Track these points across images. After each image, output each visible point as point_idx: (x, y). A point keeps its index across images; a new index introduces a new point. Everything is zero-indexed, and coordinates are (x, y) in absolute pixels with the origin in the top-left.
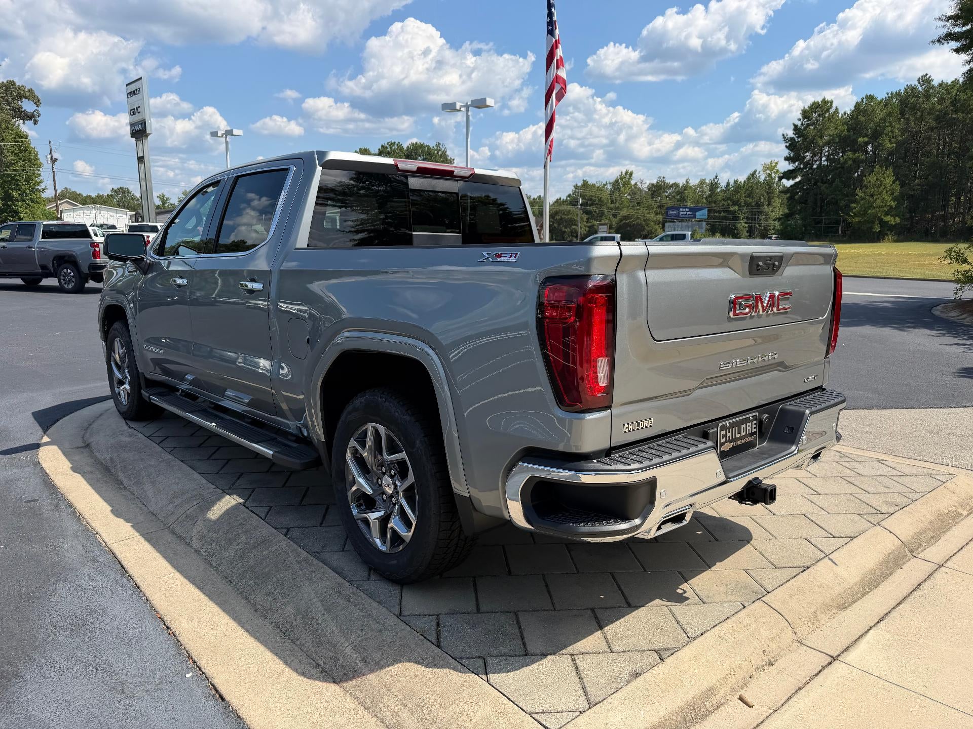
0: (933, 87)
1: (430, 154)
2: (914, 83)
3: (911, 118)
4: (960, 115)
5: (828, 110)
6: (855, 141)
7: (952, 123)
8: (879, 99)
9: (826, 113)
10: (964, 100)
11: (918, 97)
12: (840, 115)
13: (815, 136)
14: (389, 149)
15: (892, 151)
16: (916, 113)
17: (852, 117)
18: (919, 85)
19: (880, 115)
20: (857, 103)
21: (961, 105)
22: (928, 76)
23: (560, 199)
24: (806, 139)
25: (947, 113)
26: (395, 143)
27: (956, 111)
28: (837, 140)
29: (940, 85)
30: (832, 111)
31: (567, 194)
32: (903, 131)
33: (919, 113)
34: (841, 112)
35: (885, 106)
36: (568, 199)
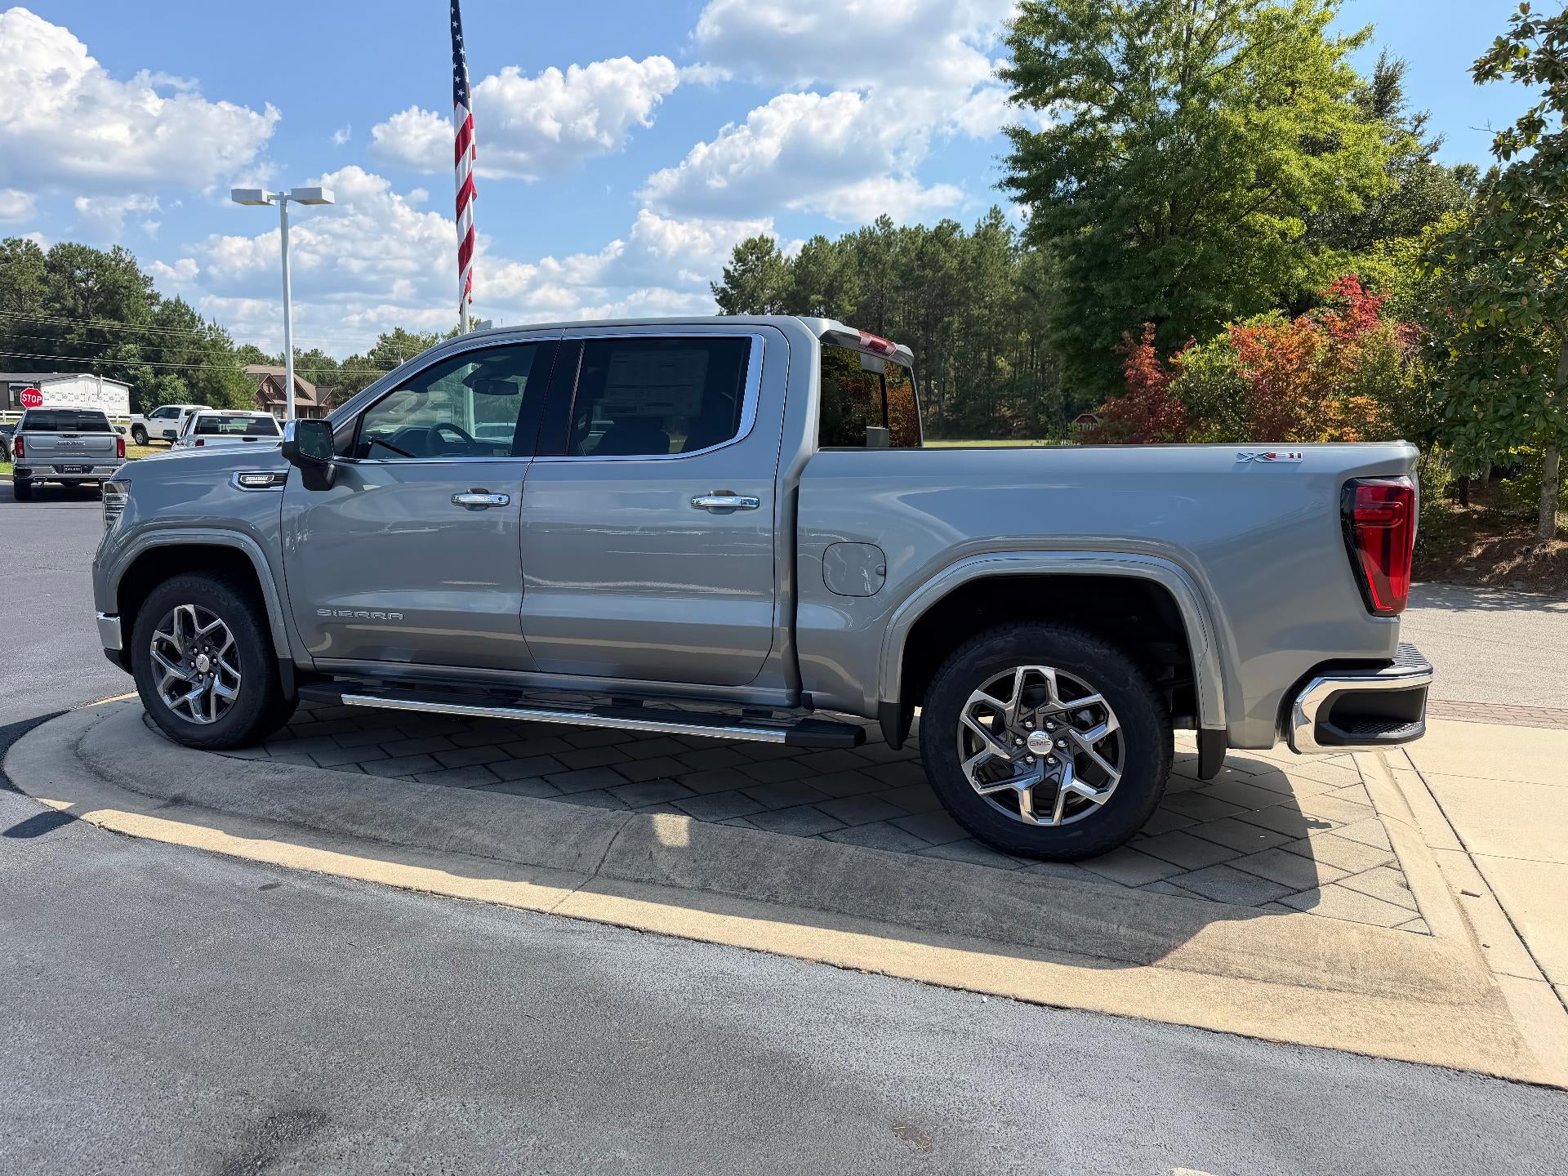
0: (894, 233)
1: (101, 266)
2: (872, 224)
3: (872, 273)
4: (929, 273)
5: (768, 253)
6: (806, 299)
7: (918, 283)
8: (831, 243)
9: (765, 256)
10: (932, 253)
11: (876, 243)
12: (783, 261)
13: (755, 287)
14: (8, 252)
15: (853, 316)
16: (876, 266)
17: (800, 263)
18: (877, 229)
19: (834, 265)
20: (805, 246)
21: (930, 260)
22: (887, 217)
23: (356, 357)
24: (743, 291)
25: (912, 269)
26: (21, 241)
27: (923, 267)
28: (784, 295)
29: (903, 230)
30: (774, 254)
31: (369, 350)
32: (865, 289)
33: (880, 267)
34: (784, 255)
35: (840, 253)
36: (371, 357)
